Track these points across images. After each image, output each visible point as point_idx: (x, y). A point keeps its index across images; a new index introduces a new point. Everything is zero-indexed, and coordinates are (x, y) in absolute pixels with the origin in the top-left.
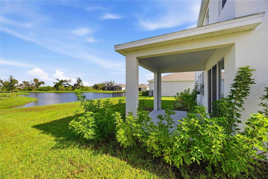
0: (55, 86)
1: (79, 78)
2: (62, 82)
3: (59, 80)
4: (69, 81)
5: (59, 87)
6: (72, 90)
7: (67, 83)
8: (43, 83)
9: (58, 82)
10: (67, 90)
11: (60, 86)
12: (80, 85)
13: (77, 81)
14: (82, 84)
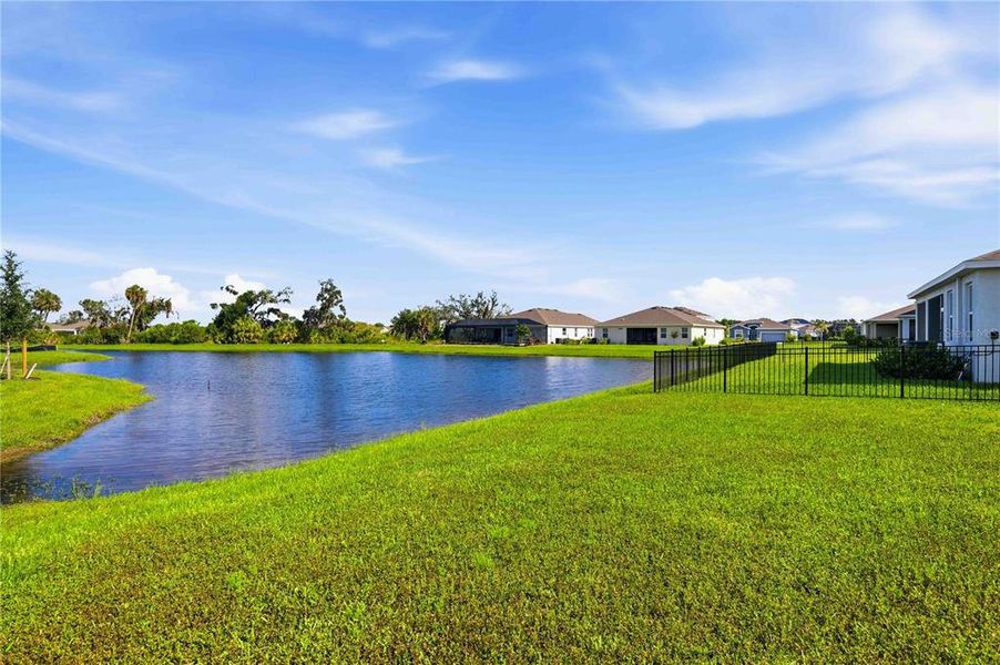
0: (219, 322)
1: (330, 282)
2: (248, 299)
3: (235, 293)
4: (283, 297)
5: (234, 326)
6: (296, 340)
7: (273, 306)
8: (165, 306)
9: (231, 300)
10: (272, 342)
11: (239, 321)
12: (332, 316)
13: (320, 297)
14: (342, 308)
